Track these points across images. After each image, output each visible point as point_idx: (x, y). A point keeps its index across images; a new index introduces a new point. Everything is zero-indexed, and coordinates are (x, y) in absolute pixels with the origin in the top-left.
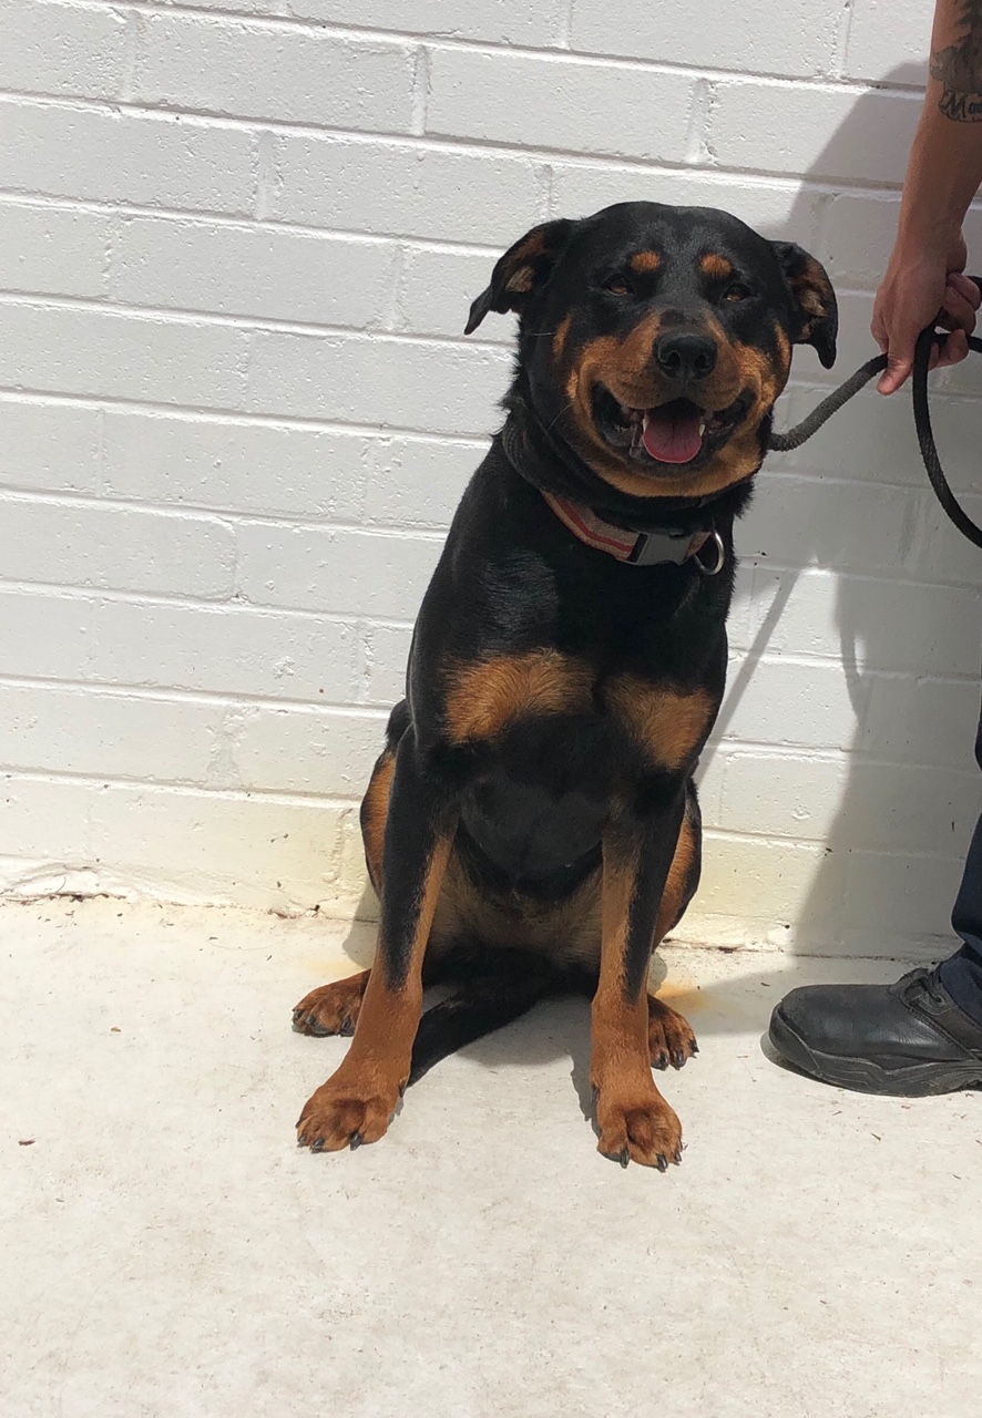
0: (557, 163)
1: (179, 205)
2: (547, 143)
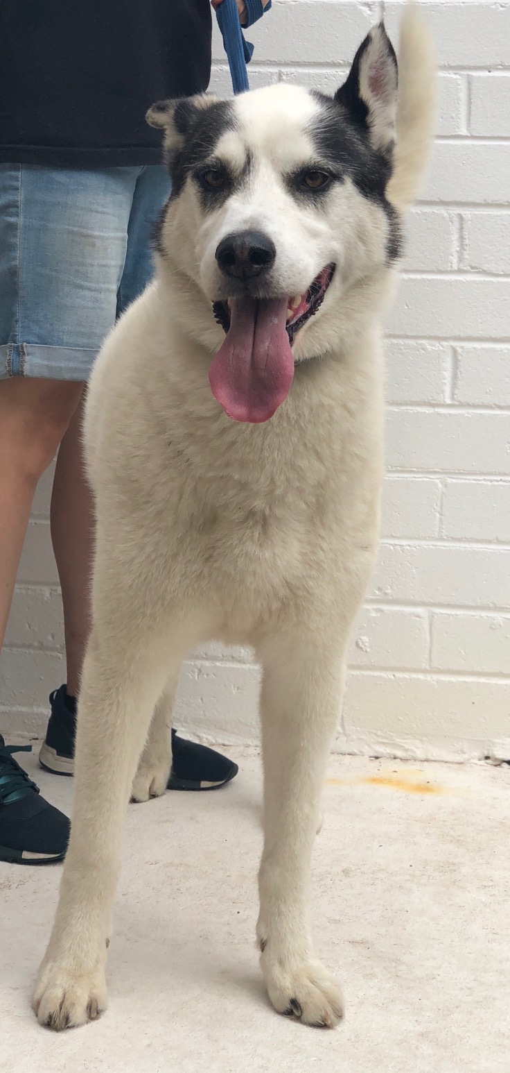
0: (467, 213)
2: (458, 199)
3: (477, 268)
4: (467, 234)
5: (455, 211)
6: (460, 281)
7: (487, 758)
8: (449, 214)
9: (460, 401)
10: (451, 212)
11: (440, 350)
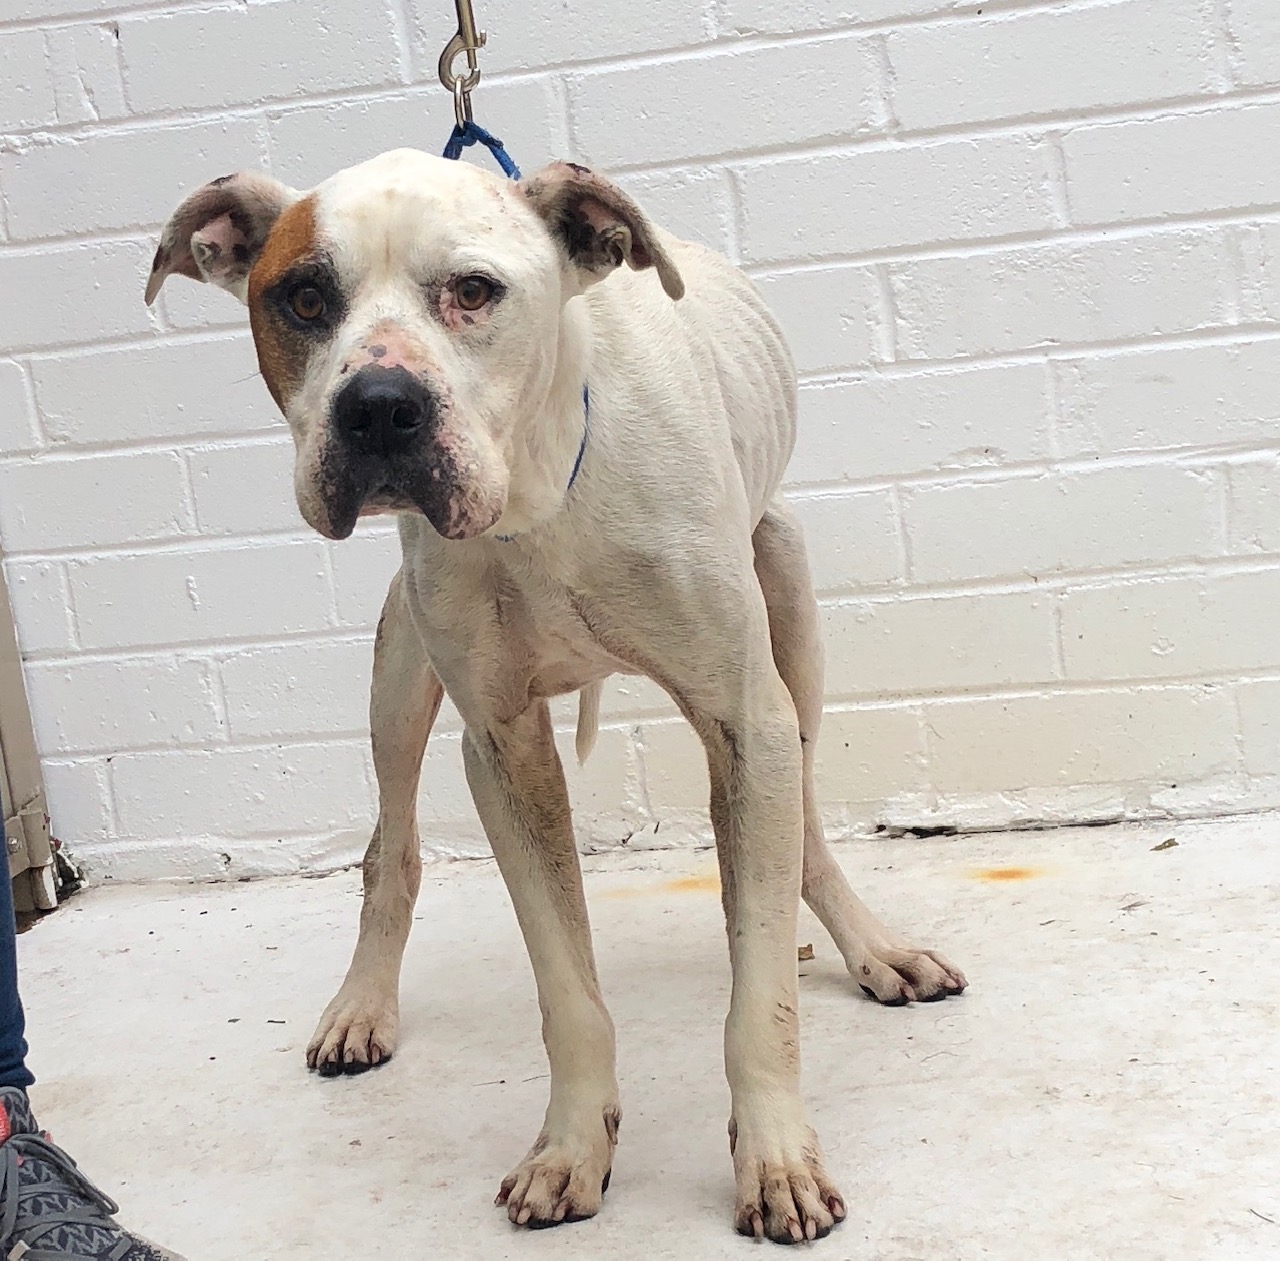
1: (324, 88)
3: (748, 30)
7: (881, 828)
9: (753, 259)
11: (709, 180)
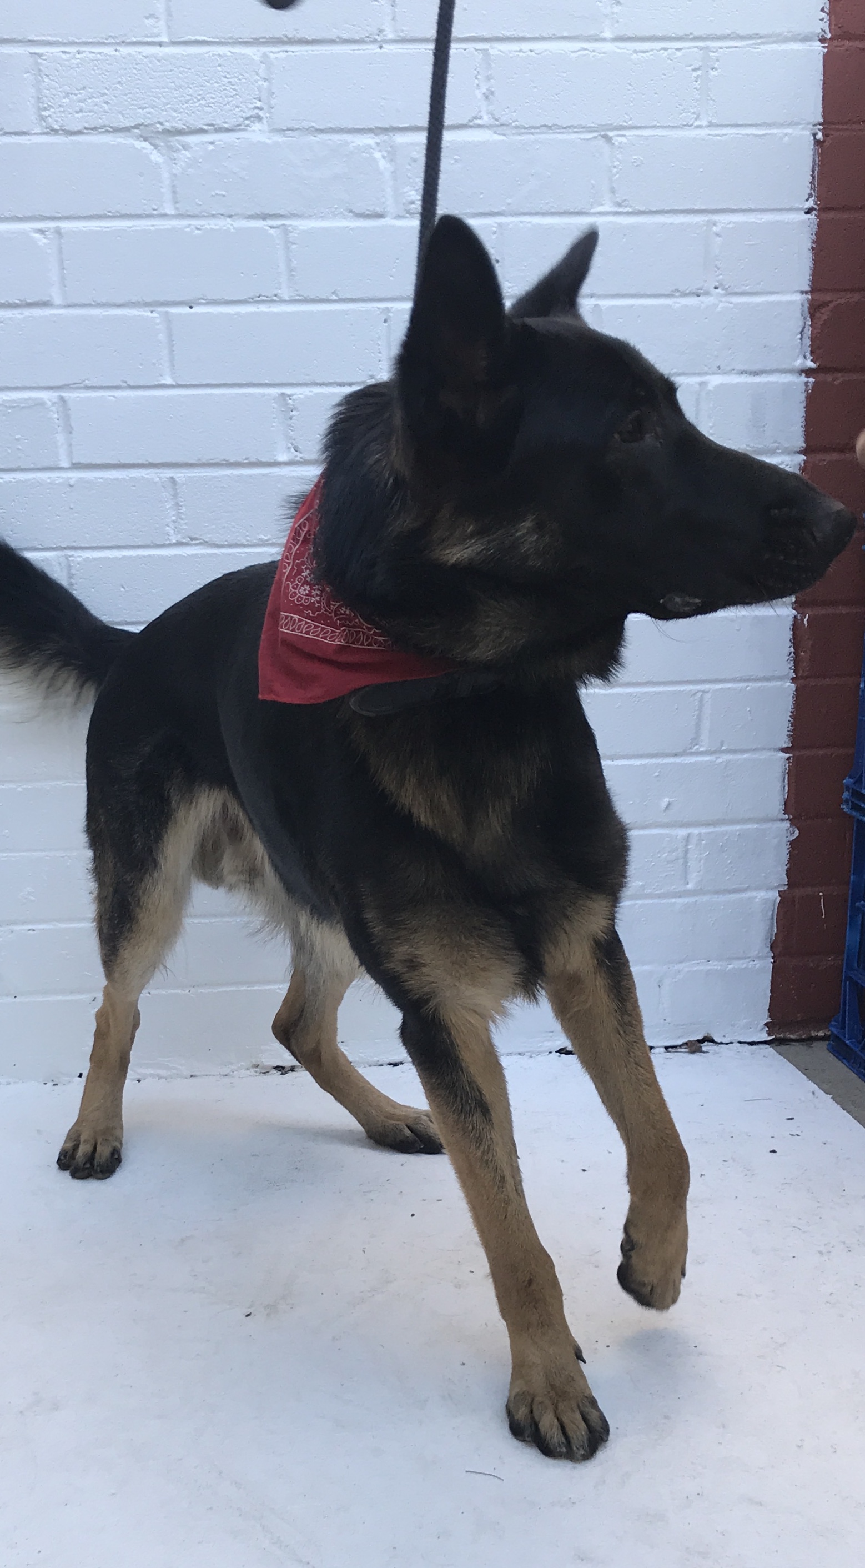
4: (182, 500)
5: (168, 473)
6: (180, 555)
8: (160, 478)
10: (161, 475)
